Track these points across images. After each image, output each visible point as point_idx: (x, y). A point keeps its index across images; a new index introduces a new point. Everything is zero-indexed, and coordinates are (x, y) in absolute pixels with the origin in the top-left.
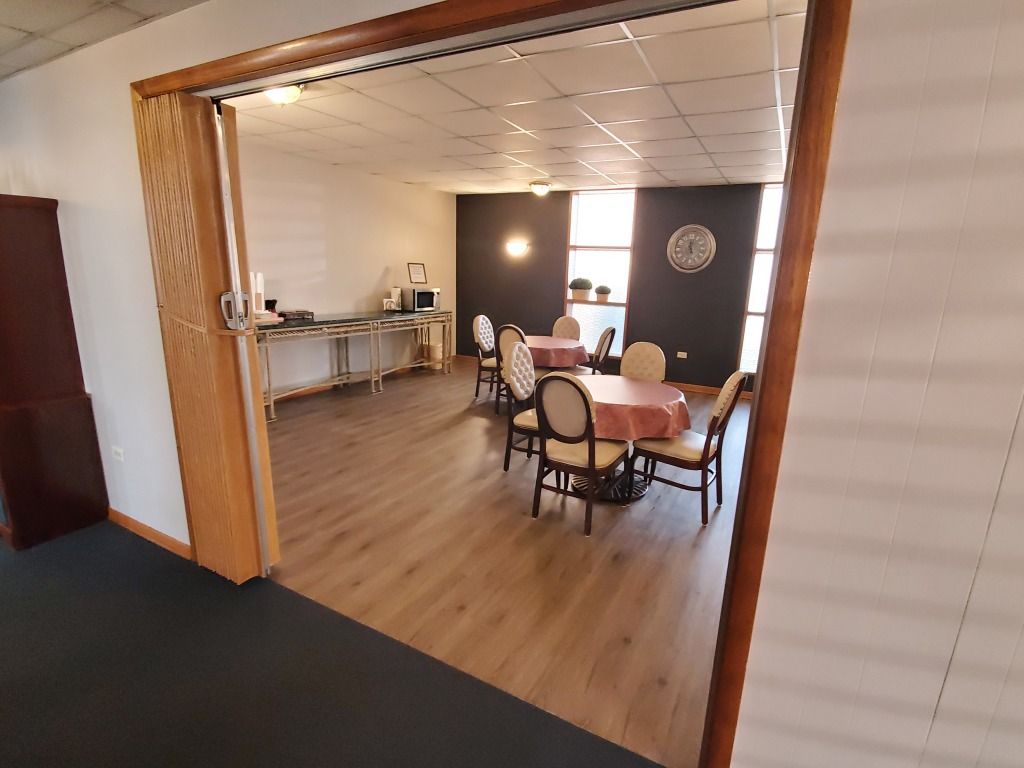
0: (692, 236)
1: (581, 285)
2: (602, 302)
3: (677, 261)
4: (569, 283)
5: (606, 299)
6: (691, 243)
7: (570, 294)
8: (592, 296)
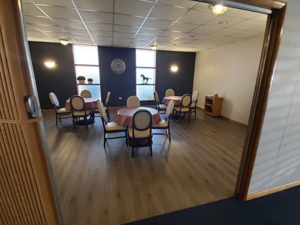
0: (118, 63)
1: (82, 79)
2: (91, 84)
3: (115, 70)
4: (77, 78)
5: (92, 83)
6: (118, 65)
7: (78, 82)
8: (86, 82)
